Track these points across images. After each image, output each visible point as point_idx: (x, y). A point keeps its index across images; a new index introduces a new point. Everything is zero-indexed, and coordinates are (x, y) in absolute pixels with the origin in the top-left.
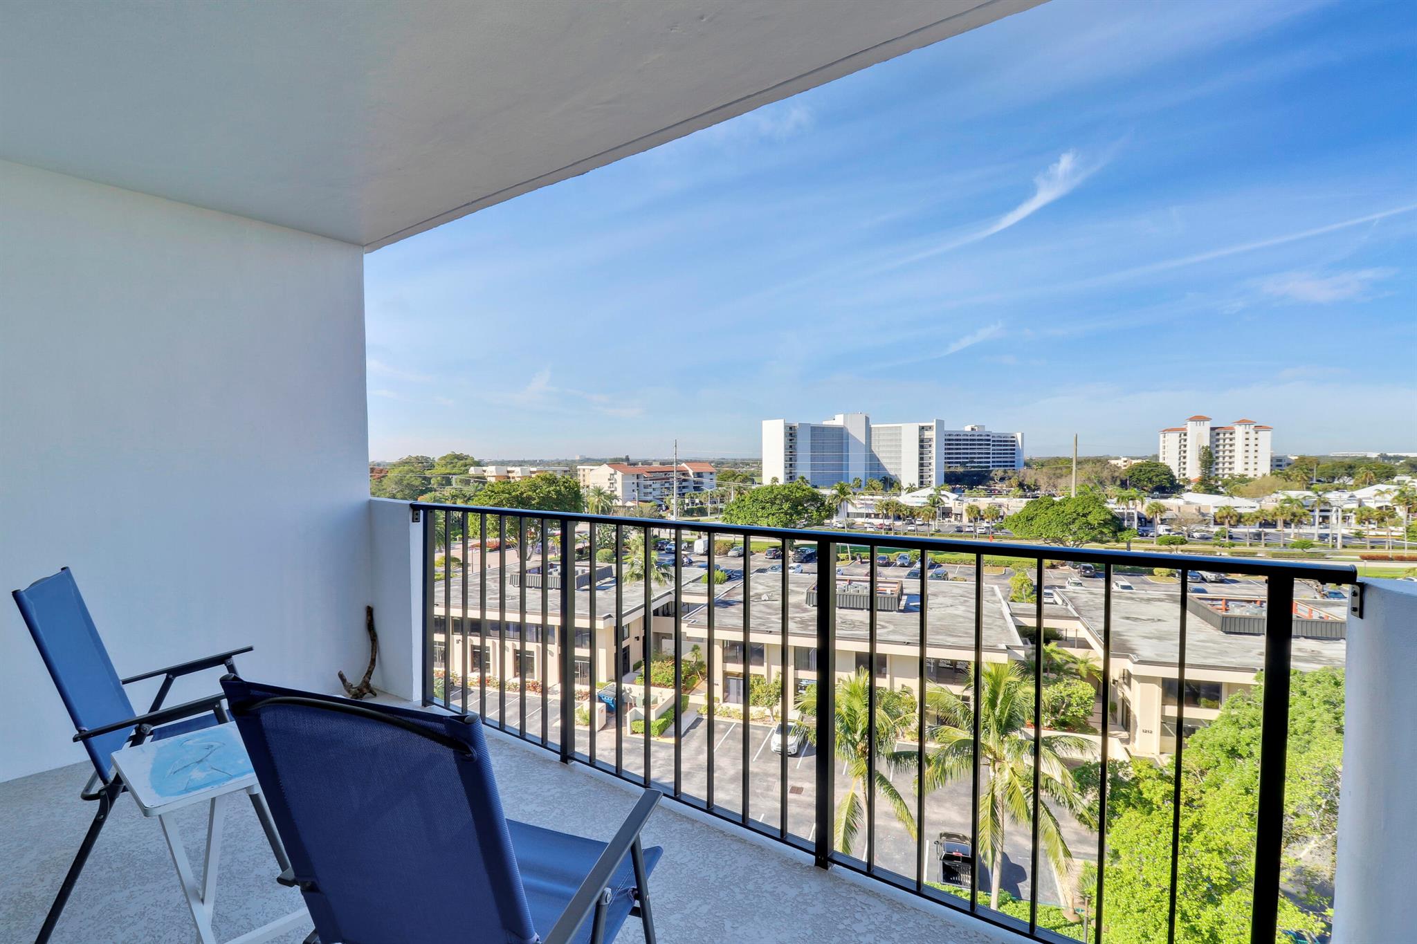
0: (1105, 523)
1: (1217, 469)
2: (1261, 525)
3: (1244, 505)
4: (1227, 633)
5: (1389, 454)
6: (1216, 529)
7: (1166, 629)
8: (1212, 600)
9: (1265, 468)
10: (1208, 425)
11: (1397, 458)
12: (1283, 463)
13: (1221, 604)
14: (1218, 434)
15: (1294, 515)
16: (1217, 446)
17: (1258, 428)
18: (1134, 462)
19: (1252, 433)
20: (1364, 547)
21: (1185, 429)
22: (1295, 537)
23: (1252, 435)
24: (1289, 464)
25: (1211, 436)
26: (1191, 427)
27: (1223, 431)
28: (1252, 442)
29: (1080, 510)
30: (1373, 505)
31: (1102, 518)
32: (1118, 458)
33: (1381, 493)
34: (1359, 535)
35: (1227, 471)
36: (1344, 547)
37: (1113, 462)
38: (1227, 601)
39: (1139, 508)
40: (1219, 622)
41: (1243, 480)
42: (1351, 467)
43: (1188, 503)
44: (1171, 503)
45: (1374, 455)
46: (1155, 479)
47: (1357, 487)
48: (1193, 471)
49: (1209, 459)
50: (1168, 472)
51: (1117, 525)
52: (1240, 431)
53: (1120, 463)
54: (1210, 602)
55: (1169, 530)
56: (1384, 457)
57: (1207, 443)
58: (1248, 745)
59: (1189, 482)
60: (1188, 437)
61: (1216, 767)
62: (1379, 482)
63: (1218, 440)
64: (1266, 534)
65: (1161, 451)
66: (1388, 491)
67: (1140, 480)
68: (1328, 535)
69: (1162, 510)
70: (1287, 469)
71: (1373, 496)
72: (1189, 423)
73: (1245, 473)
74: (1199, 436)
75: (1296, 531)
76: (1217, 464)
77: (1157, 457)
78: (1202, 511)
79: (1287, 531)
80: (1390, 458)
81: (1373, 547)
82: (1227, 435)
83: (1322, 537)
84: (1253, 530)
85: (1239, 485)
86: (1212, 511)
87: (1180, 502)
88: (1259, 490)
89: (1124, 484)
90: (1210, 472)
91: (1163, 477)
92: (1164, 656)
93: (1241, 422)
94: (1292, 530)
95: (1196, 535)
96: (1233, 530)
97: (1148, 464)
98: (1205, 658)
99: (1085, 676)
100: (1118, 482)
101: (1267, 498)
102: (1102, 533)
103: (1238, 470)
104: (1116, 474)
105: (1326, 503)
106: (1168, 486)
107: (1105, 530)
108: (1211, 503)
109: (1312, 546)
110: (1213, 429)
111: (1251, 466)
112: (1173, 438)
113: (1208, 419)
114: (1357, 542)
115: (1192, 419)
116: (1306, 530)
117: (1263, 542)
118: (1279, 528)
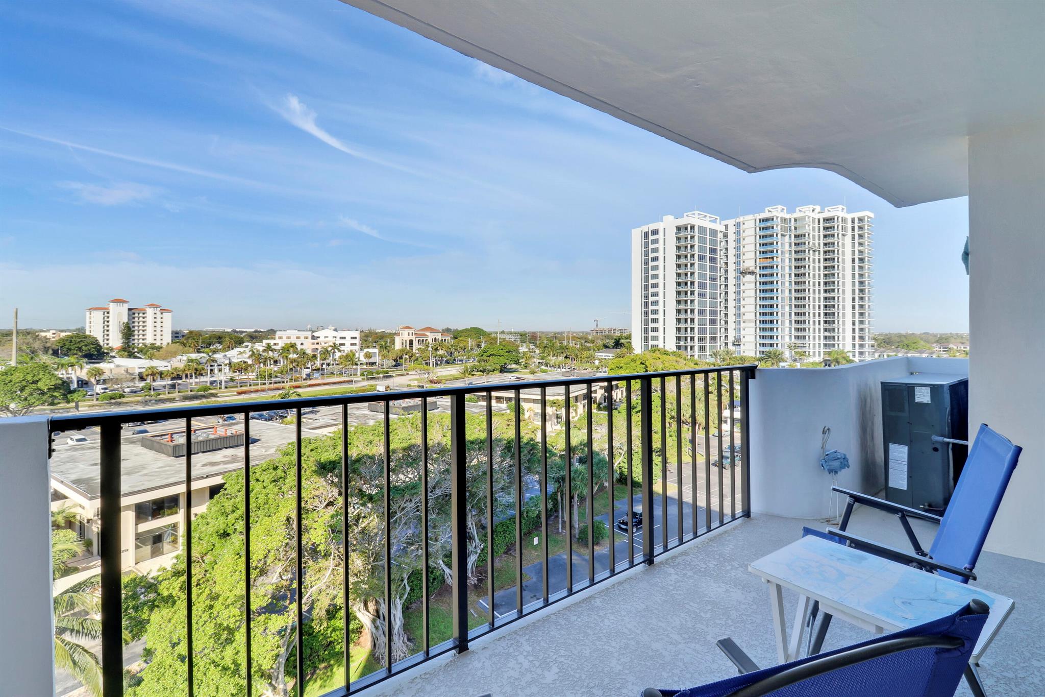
0: (56, 388)
1: (134, 340)
2: (173, 379)
3: (160, 365)
4: (177, 457)
5: (238, 330)
6: (142, 384)
7: (130, 465)
8: (162, 435)
9: (168, 338)
10: (126, 306)
11: (242, 332)
12: (179, 335)
13: (168, 438)
14: (134, 314)
15: (196, 370)
16: (134, 322)
17: (163, 311)
18: (63, 335)
19: (158, 313)
20: (237, 387)
21: (107, 309)
22: (196, 385)
23: (159, 315)
24: (183, 336)
25: (129, 315)
26: (112, 307)
27: (137, 311)
28: (159, 320)
29: (29, 378)
30: (235, 360)
31: (53, 383)
32: (48, 331)
33: (241, 353)
34: (232, 380)
35: (141, 341)
36: (226, 388)
37: (43, 334)
38: (172, 434)
39: (78, 373)
40: (170, 450)
41: (153, 347)
42: (220, 338)
43: (118, 366)
44: (103, 366)
45: (229, 330)
46: (84, 348)
47: (224, 350)
48: (116, 341)
49: (128, 332)
50: (95, 342)
51: (65, 389)
52: (150, 312)
53: (49, 335)
54: (159, 438)
55: (106, 389)
56: (235, 331)
57: (126, 320)
58: (233, 525)
59: (112, 350)
60: (110, 315)
61: (212, 550)
62: (236, 347)
63: (134, 318)
64: (179, 384)
65: (88, 325)
66: (244, 352)
67: (70, 350)
68: (215, 381)
69: (100, 372)
70: (183, 339)
71: (236, 355)
72: (112, 304)
73: (154, 342)
74: (120, 314)
75: (197, 380)
76: (134, 336)
77: (83, 330)
78: (129, 371)
79: (191, 381)
80: (237, 332)
81: (241, 386)
82: (141, 315)
83: (212, 383)
84: (170, 382)
85: (151, 351)
86: (137, 371)
87: (112, 366)
88: (168, 356)
89: (55, 353)
90: (129, 342)
91: (92, 346)
92: (136, 487)
93: (151, 306)
94: (194, 380)
95: (127, 390)
96: (154, 384)
97: (78, 336)
98: (166, 479)
99: (63, 525)
100: (50, 352)
101: (174, 359)
102: (52, 396)
103: (149, 340)
104: (48, 345)
105: (214, 361)
106: (96, 353)
107: (56, 394)
108: (137, 365)
109: (210, 389)
110: (130, 310)
111: (158, 337)
112: (98, 316)
113: (126, 302)
114: (231, 384)
115: (113, 301)
116: (203, 379)
117: (177, 390)
118: (184, 380)
